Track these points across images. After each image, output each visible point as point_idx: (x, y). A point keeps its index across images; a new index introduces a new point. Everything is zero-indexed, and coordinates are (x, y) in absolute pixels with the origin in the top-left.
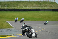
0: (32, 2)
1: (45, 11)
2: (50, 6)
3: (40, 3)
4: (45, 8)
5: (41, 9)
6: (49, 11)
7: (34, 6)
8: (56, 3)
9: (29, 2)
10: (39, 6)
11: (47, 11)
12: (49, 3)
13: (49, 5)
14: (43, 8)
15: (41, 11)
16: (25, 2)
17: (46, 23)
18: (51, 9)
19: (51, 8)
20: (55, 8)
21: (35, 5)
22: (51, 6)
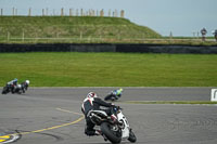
0: (41, 17)
1: (87, 51)
2: (106, 32)
3: (71, 20)
4: (89, 39)
5: (74, 44)
6: (102, 51)
7: (49, 33)
8: (128, 21)
9: (29, 19)
10: (67, 32)
11: (96, 51)
12: (104, 23)
13: (104, 29)
14: (80, 39)
15: (74, 50)
16: (14, 17)
17: (112, 95)
18: (110, 44)
19: (112, 40)
20: (127, 40)
21: (49, 29)
22: (111, 34)
